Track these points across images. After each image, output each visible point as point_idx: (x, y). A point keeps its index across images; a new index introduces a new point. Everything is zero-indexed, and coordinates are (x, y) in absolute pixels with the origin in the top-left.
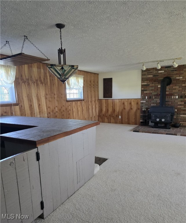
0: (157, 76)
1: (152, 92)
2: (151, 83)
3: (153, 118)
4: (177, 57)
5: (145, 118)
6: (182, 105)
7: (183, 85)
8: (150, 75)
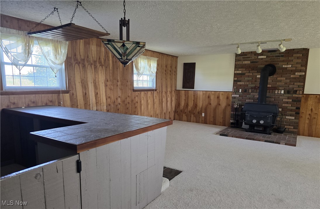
0: (257, 62)
1: (248, 83)
2: (248, 71)
3: (248, 119)
4: (285, 38)
5: (237, 118)
6: (288, 103)
7: (292, 76)
8: (247, 61)
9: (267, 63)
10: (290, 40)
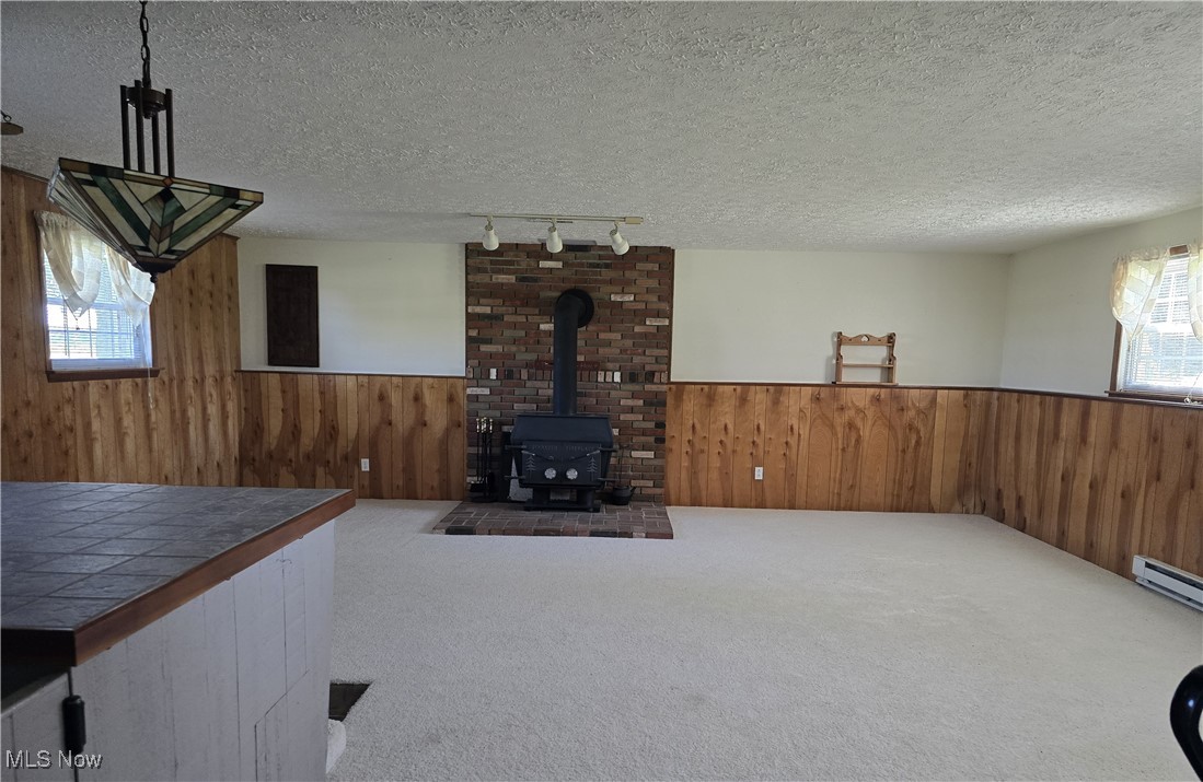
0: (535, 280)
1: (514, 349)
2: (511, 310)
3: (531, 467)
4: (627, 215)
5: (490, 468)
6: (635, 410)
7: (638, 329)
8: (506, 274)
9: (567, 286)
10: (638, 221)
